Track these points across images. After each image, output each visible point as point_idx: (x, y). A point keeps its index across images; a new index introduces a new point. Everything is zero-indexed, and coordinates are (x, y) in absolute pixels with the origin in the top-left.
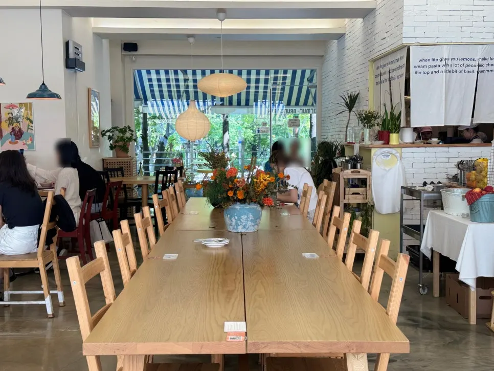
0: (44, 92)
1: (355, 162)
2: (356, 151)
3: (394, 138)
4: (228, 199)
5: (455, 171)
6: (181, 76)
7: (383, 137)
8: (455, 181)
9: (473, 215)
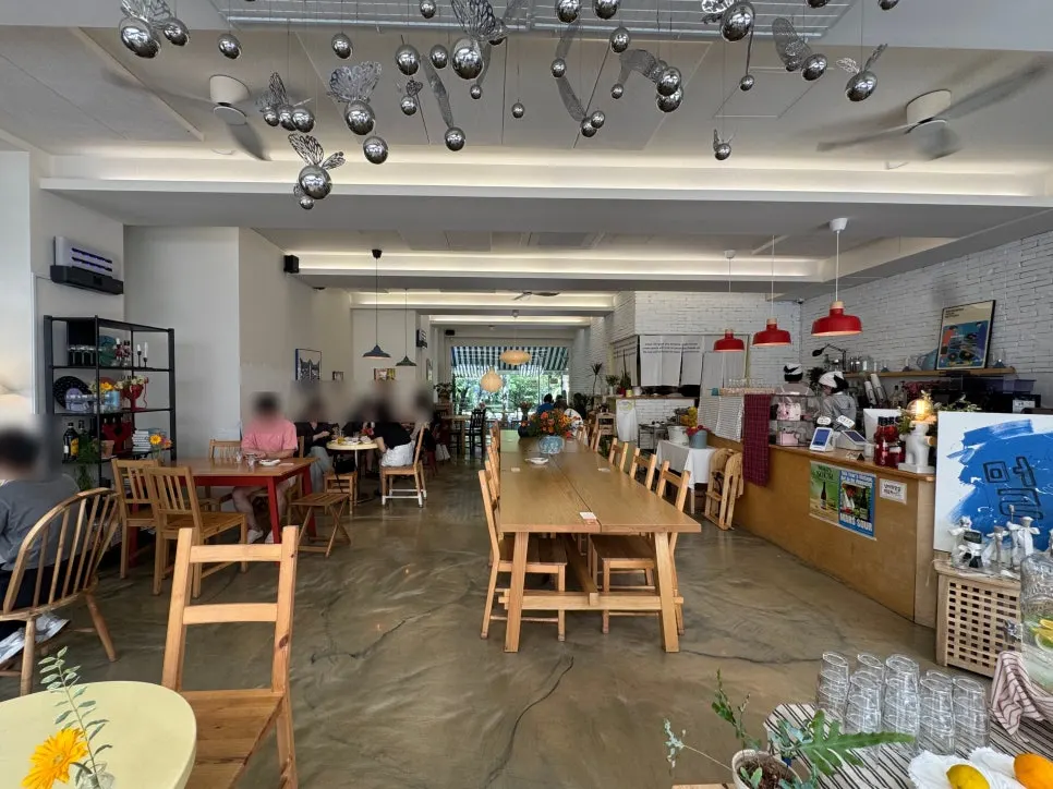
0: (406, 362)
1: (605, 408)
2: (604, 400)
3: (629, 393)
4: (542, 432)
5: (674, 415)
6: (479, 350)
7: (622, 391)
8: (674, 421)
9: (691, 443)
